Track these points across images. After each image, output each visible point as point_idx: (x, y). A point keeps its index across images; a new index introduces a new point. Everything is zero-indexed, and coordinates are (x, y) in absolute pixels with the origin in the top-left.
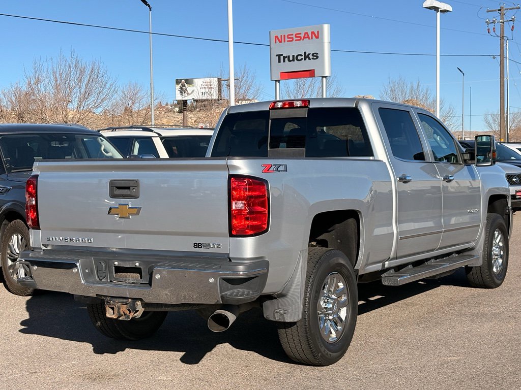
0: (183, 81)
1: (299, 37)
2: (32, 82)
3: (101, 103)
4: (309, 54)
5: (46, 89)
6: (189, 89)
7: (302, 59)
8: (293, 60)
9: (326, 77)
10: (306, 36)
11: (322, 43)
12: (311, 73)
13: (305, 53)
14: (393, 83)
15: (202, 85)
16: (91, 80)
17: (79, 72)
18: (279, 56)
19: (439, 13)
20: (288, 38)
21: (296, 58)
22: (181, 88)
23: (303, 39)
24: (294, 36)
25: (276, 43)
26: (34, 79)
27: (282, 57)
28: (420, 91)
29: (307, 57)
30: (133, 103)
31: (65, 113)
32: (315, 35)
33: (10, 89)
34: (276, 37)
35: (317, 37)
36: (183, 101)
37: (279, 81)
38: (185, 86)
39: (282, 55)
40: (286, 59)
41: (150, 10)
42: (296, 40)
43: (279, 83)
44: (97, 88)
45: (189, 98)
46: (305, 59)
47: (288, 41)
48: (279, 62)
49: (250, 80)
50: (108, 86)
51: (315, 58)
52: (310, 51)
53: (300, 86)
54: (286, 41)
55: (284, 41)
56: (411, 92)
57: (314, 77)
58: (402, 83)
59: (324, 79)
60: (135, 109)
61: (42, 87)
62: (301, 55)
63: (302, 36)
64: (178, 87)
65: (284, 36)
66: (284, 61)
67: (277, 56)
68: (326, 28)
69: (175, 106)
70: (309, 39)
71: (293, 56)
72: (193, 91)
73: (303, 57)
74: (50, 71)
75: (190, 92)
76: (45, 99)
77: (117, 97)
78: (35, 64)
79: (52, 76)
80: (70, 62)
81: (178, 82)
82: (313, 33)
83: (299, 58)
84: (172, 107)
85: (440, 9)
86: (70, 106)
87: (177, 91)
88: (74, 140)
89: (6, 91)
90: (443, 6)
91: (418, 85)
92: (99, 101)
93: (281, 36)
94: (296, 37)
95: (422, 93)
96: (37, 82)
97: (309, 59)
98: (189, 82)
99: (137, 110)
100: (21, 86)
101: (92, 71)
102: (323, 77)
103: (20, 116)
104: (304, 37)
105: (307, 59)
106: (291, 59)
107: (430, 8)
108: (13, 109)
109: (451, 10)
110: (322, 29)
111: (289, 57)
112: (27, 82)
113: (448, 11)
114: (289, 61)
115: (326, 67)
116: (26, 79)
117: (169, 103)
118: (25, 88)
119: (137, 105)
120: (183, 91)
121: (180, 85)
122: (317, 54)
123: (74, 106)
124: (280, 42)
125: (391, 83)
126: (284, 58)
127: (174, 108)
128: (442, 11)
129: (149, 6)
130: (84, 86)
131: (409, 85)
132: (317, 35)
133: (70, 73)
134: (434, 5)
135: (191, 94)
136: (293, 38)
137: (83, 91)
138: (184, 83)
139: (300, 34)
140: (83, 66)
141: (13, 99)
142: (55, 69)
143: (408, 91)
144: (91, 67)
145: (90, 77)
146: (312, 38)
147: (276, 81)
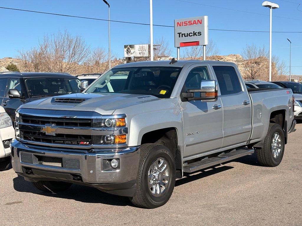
0: (128, 46)
1: (190, 23)
2: (43, 48)
3: (81, 59)
4: (196, 33)
5: (51, 51)
6: (132, 51)
7: (192, 35)
8: (187, 36)
9: (205, 45)
10: (195, 22)
11: (203, 27)
12: (197, 43)
13: (194, 32)
14: (249, 47)
15: (139, 48)
16: (76, 46)
17: (69, 42)
18: (179, 34)
19: (271, 9)
20: (185, 23)
21: (189, 35)
22: (127, 50)
23: (193, 24)
24: (188, 23)
25: (178, 26)
26: (44, 46)
27: (181, 34)
28: (265, 52)
29: (195, 34)
30: (100, 59)
31: (61, 65)
32: (199, 22)
33: (31, 51)
34: (178, 23)
35: (201, 23)
36: (128, 57)
37: (179, 48)
38: (129, 49)
39: (181, 33)
40: (183, 35)
41: (109, 7)
42: (189, 25)
43: (179, 49)
44: (79, 51)
45: (132, 56)
46: (194, 36)
47: (184, 25)
48: (180, 37)
49: (165, 46)
50: (85, 50)
51: (199, 34)
52: (197, 31)
53: (194, 49)
54: (183, 25)
55: (182, 25)
56: (259, 53)
57: (199, 45)
58: (254, 48)
59: (205, 47)
60: (101, 62)
61: (49, 50)
62: (192, 33)
63: (192, 23)
64: (126, 50)
65: (182, 22)
66: (182, 37)
67: (178, 33)
68: (206, 18)
69: (125, 60)
70: (196, 24)
71: (187, 34)
72: (134, 52)
73: (193, 34)
74: (53, 41)
75: (132, 52)
76: (50, 57)
77: (91, 56)
78: (45, 37)
79: (54, 44)
80: (64, 36)
81: (125, 47)
82: (198, 21)
83: (191, 35)
84: (122, 61)
85: (272, 7)
86: (64, 61)
87: (125, 52)
88: (64, 81)
89: (28, 52)
90: (273, 5)
91: (264, 49)
92: (80, 58)
93: (181, 22)
94: (189, 23)
95: (266, 53)
96: (46, 47)
97: (196, 35)
98: (132, 46)
99: (102, 62)
100: (37, 49)
101: (76, 41)
102: (204, 46)
103: (36, 66)
104: (194, 23)
105: (195, 35)
106: (186, 35)
107: (266, 6)
108: (32, 62)
109: (278, 7)
110: (203, 18)
111: (185, 34)
112: (40, 47)
113: (277, 8)
114: (185, 36)
115: (206, 39)
116: (39, 46)
117: (121, 59)
118: (39, 51)
119: (102, 60)
120: (128, 52)
121: (127, 48)
122: (200, 32)
123: (66, 61)
124: (180, 26)
125: (248, 47)
126: (182, 35)
127: (124, 61)
128: (273, 8)
129: (108, 5)
130: (72, 49)
131: (258, 49)
132: (200, 22)
133: (64, 42)
134: (268, 5)
135: (133, 53)
136: (187, 24)
137: (71, 52)
138: (129, 47)
139: (191, 21)
140: (72, 38)
141: (33, 57)
142: (56, 40)
143: (258, 53)
144: (75, 39)
145: (75, 45)
146: (198, 24)
147: (178, 48)
